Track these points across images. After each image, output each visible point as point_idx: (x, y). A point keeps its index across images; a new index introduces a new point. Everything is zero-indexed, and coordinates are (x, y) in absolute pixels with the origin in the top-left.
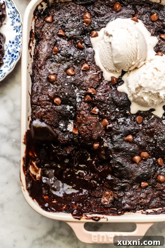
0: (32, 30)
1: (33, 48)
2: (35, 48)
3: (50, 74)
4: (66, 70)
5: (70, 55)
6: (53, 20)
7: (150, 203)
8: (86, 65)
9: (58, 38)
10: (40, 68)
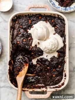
0: (11, 26)
1: (12, 32)
2: (13, 32)
3: (17, 41)
4: (23, 40)
5: (24, 35)
6: (18, 23)
7: (50, 84)
8: (29, 38)
9: (20, 29)
10: (14, 39)
